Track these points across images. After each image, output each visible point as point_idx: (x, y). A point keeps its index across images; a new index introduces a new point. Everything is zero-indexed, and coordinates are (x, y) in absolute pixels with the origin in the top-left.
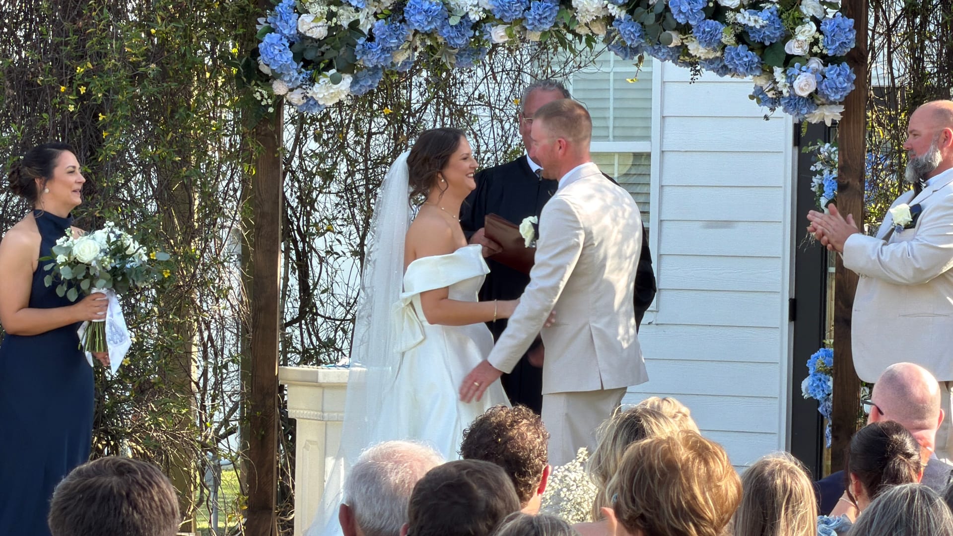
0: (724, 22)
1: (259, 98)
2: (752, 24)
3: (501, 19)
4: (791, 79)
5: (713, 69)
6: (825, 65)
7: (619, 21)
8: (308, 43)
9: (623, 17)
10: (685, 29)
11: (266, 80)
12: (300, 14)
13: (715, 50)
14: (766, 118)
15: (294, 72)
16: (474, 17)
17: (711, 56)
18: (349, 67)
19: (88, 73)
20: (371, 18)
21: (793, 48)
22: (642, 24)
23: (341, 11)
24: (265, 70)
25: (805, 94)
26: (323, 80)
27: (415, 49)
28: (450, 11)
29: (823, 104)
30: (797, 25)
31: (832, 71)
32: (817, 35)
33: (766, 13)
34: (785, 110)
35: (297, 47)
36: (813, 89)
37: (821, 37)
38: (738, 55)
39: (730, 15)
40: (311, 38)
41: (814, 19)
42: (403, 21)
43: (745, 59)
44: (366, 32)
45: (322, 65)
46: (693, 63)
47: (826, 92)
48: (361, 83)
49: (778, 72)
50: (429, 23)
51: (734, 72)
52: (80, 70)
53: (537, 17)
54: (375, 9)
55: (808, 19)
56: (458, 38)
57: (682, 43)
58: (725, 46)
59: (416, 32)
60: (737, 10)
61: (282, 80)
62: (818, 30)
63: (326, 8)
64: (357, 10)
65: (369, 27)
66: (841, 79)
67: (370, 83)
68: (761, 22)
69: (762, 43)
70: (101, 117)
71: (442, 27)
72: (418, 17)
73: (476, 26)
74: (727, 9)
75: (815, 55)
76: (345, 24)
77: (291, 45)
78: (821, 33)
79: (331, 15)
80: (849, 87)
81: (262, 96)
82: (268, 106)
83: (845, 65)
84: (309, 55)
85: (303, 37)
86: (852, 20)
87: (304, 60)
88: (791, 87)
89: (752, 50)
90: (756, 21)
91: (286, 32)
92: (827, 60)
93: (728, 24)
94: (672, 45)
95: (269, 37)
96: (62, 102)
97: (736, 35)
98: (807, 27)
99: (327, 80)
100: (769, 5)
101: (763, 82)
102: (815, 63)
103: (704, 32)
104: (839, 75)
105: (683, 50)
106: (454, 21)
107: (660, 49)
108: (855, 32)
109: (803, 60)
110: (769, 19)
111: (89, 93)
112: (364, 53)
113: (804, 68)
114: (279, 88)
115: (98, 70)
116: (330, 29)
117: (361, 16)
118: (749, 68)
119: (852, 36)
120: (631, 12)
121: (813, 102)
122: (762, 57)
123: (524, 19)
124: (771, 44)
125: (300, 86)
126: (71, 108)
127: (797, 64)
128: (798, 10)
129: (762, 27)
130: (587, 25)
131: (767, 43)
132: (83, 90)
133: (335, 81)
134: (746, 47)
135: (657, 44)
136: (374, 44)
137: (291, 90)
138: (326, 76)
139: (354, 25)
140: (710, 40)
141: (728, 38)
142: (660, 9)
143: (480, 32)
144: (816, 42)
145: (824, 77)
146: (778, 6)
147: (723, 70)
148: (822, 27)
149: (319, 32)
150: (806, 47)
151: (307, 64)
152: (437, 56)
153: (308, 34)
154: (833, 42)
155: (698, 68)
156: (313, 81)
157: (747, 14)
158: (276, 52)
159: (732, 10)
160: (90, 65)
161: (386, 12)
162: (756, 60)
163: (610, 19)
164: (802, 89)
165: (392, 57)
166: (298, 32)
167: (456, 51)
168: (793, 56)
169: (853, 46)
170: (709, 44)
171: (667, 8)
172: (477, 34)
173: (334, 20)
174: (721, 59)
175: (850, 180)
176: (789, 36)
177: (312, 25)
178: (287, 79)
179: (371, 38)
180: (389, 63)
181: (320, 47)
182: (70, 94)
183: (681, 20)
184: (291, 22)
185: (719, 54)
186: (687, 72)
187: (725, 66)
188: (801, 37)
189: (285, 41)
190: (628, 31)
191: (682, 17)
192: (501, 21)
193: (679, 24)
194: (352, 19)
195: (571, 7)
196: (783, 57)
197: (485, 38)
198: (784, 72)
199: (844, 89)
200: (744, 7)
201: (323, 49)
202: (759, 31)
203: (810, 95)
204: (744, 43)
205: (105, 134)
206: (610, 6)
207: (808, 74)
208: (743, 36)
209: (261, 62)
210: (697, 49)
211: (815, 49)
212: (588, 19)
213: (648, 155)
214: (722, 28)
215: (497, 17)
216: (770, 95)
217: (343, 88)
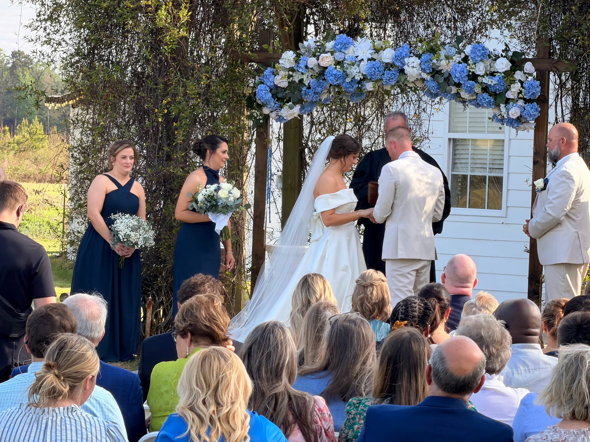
0: (477, 82)
1: (256, 116)
2: (489, 83)
3: (370, 79)
4: (508, 110)
5: (473, 105)
6: (525, 103)
7: (427, 80)
8: (279, 90)
9: (429, 79)
10: (458, 85)
11: (260, 107)
12: (275, 75)
13: (473, 96)
14: (500, 128)
15: (273, 103)
16: (358, 78)
17: (471, 98)
18: (300, 101)
19: (168, 103)
20: (310, 77)
21: (509, 95)
22: (438, 82)
23: (294, 74)
24: (259, 102)
25: (515, 117)
26: (286, 107)
27: (330, 93)
28: (347, 75)
29: (525, 122)
30: (511, 84)
31: (528, 107)
32: (521, 89)
33: (497, 78)
34: (507, 125)
35: (273, 91)
36: (519, 115)
37: (523, 90)
38: (484, 98)
39: (480, 79)
40: (280, 87)
41: (520, 81)
42: (324, 79)
43: (487, 100)
44: (307, 84)
45: (285, 100)
46: (464, 102)
47: (525, 116)
48: (306, 109)
49: (502, 106)
50: (337, 81)
51: (483, 106)
52: (164, 102)
53: (388, 78)
54: (311, 74)
55: (517, 81)
56: (350, 88)
57: (458, 92)
58: (477, 94)
59: (331, 85)
60: (483, 76)
61: (267, 107)
62: (522, 86)
63: (287, 73)
64: (303, 74)
65: (308, 82)
66: (533, 110)
67: (310, 109)
68: (494, 82)
69: (495, 92)
70: (175, 124)
71: (343, 82)
72: (331, 78)
73: (359, 82)
74: (479, 75)
75: (521, 98)
76: (297, 81)
77: (271, 90)
78: (523, 88)
79: (289, 76)
80: (537, 114)
81: (257, 114)
82: (260, 119)
83: (535, 103)
84: (280, 95)
85: (276, 87)
86: (539, 82)
87: (277, 97)
88: (508, 114)
89: (490, 96)
90: (492, 82)
91: (268, 84)
92: (526, 101)
93: (479, 83)
94: (452, 93)
95: (261, 87)
96: (156, 116)
97: (482, 89)
98: (516, 85)
99: (287, 107)
100: (499, 74)
101: (496, 111)
102: (521, 103)
103: (467, 87)
104: (532, 108)
105: (458, 95)
106: (348, 80)
107: (447, 95)
108: (540, 87)
109: (515, 101)
110: (498, 81)
111: (169, 112)
112: (305, 94)
113: (514, 105)
114: (266, 111)
115: (174, 101)
116: (289, 82)
117: (305, 77)
118: (489, 104)
119: (539, 89)
120: (433, 76)
121: (520, 121)
122: (495, 99)
123: (382, 79)
124: (500, 93)
125: (275, 110)
126: (160, 120)
127: (511, 103)
128: (512, 76)
129: (495, 85)
130: (412, 82)
131: (498, 93)
132: (166, 111)
133: (291, 108)
134: (487, 94)
135: (446, 93)
136: (310, 90)
137: (272, 112)
138: (287, 106)
139: (301, 81)
140: (470, 91)
141: (478, 89)
142: (446, 75)
143: (362, 85)
144: (520, 92)
145: (525, 109)
146: (503, 75)
147: (478, 105)
148: (524, 85)
149: (284, 84)
150: (516, 95)
151: (279, 99)
152: (341, 97)
153: (279, 85)
154: (529, 92)
155: (467, 103)
156: (281, 107)
157: (487, 78)
158: (263, 94)
159: (481, 76)
160: (169, 100)
161: (317, 75)
162: (492, 100)
163: (423, 80)
164: (513, 115)
165: (319, 96)
166: (275, 85)
167: (350, 94)
168: (509, 99)
169: (539, 94)
170: (470, 92)
171: (450, 75)
172: (360, 86)
173: (291, 78)
174: (476, 99)
175: (539, 159)
176: (507, 90)
177: (281, 81)
178: (269, 106)
179: (309, 88)
180: (318, 100)
181: (285, 91)
182: (160, 113)
183: (456, 81)
184: (270, 79)
185: (475, 97)
186: (461, 105)
187: (478, 104)
188: (513, 90)
189: (268, 88)
190: (432, 85)
191: (457, 79)
192: (371, 80)
193: (455, 83)
194: (300, 78)
195: (405, 74)
196: (505, 99)
197: (363, 88)
198: (505, 106)
199: (534, 115)
200: (487, 75)
201: (287, 92)
202: (493, 86)
203: (518, 118)
204: (487, 92)
205: (176, 132)
206: (422, 74)
207: (516, 108)
208: (485, 89)
209: (257, 98)
210: (465, 95)
211: (520, 96)
212: (413, 80)
213: (503, 141)
214: (476, 85)
215: (369, 78)
216: (499, 117)
217: (295, 111)
